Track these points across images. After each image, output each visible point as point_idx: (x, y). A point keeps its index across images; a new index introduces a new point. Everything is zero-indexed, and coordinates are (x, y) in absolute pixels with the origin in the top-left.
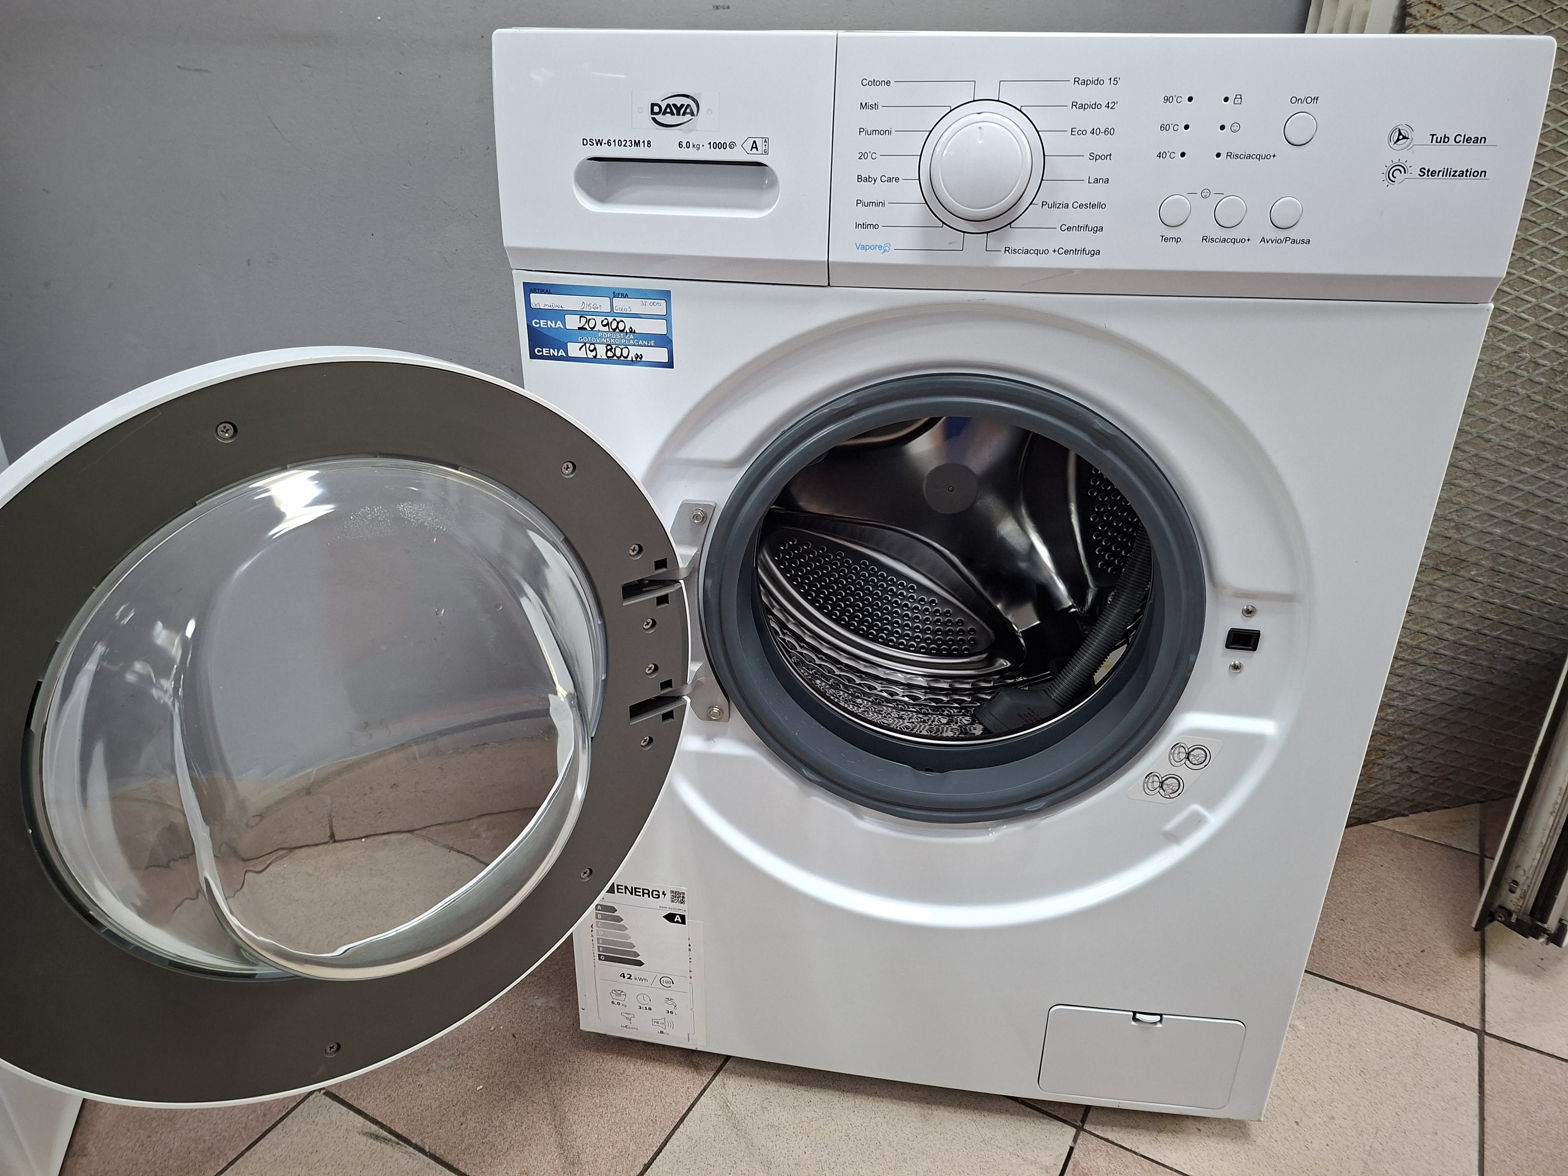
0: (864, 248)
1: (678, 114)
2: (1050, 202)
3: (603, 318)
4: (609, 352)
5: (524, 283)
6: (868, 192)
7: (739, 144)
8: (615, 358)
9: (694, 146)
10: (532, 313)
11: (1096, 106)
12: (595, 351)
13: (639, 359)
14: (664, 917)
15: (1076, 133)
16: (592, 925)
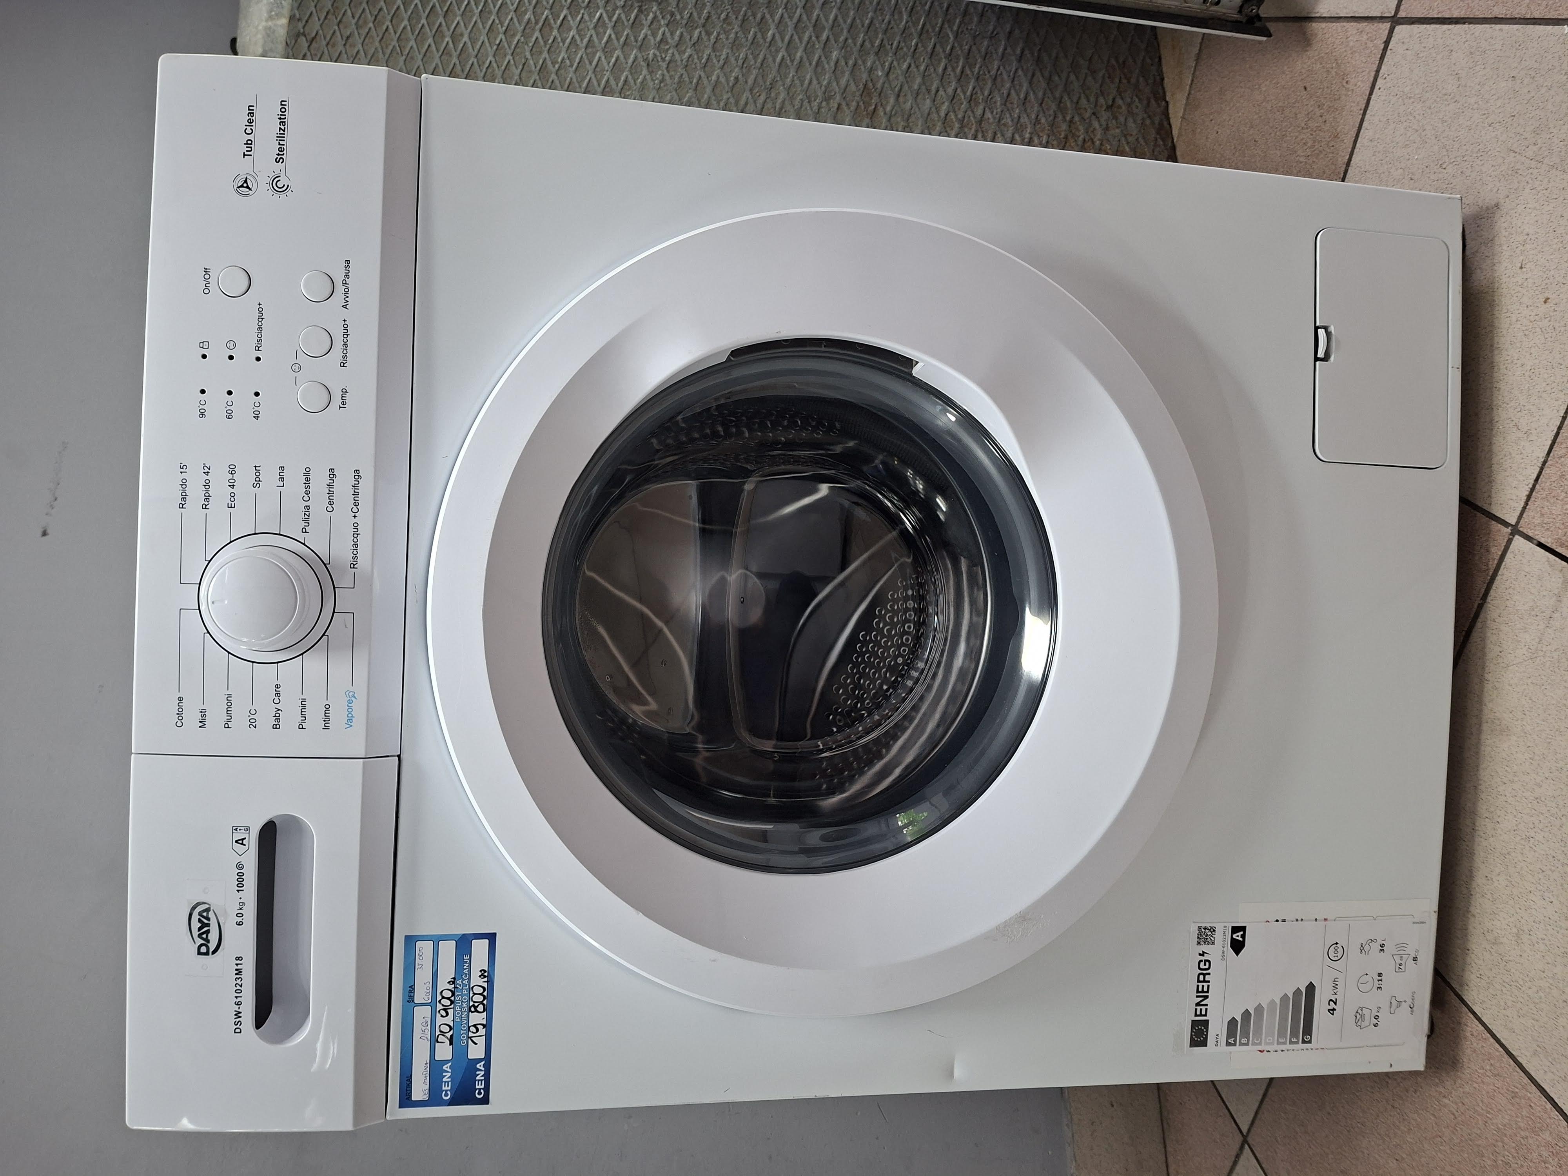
0: (350, 720)
1: (208, 925)
2: (303, 524)
3: (438, 1015)
4: (478, 1009)
5: (400, 1107)
6: (291, 716)
7: (239, 859)
8: (485, 1002)
9: (241, 909)
10: (434, 1099)
11: (207, 485)
12: (478, 1026)
13: (486, 974)
14: (1237, 955)
15: (233, 503)
16: (1260, 1051)
